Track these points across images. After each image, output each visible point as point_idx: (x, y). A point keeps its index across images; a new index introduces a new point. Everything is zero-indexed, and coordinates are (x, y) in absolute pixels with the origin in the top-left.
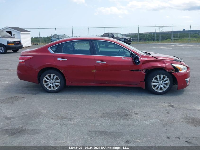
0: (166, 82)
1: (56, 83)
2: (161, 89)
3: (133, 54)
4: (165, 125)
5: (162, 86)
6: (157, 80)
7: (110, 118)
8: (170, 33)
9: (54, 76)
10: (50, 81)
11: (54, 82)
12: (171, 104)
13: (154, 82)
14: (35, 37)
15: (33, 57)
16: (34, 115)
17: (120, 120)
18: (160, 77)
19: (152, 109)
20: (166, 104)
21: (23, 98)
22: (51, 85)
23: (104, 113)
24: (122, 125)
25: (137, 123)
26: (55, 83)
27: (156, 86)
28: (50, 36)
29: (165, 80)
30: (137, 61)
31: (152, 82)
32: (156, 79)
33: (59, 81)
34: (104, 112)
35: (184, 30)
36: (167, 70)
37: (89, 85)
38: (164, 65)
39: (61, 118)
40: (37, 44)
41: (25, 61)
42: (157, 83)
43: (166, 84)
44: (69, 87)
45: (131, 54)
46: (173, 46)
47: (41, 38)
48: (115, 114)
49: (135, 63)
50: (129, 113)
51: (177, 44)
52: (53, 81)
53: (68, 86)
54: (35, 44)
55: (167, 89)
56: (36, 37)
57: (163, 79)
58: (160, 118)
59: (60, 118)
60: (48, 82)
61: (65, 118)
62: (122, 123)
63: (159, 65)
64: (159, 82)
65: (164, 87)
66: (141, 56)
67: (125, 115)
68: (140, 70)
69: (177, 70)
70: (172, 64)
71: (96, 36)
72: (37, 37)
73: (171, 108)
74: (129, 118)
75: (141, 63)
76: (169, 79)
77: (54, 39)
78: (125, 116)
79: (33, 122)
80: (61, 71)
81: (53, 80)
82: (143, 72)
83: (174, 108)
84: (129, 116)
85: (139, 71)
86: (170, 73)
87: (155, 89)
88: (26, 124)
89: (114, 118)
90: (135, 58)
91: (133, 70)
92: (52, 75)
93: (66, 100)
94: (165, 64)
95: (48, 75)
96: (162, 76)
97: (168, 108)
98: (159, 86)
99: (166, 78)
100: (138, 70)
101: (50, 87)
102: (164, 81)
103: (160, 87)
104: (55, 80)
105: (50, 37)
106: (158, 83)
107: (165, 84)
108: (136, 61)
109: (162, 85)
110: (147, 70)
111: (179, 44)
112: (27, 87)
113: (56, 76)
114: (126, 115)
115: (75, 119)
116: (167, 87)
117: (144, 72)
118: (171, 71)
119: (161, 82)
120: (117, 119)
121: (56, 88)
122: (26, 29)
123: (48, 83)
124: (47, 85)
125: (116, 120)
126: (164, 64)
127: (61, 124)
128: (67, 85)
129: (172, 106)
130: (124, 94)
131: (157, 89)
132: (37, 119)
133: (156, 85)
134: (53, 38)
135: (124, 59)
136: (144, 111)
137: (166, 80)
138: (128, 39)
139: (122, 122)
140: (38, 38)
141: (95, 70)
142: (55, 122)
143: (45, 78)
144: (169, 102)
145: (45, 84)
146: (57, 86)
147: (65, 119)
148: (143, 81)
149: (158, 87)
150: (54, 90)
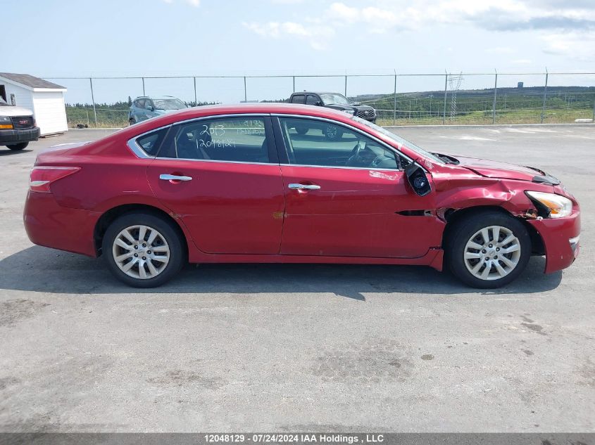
0: (509, 250)
1: (156, 253)
2: (494, 270)
3: (406, 162)
4: (527, 397)
5: (496, 262)
6: (483, 243)
7: (345, 374)
8: (481, 94)
9: (148, 233)
10: (136, 247)
11: (149, 252)
12: (530, 321)
13: (471, 250)
14: (78, 105)
15: (79, 171)
16: (87, 369)
17: (377, 381)
18: (491, 233)
19: (477, 341)
20: (516, 322)
21: (47, 307)
22: (137, 263)
23: (320, 359)
24: (387, 400)
25: (436, 391)
26: (153, 253)
27: (477, 263)
28: (123, 101)
29: (505, 242)
30: (421, 183)
31: (466, 249)
32: (479, 239)
33: (165, 248)
34: (322, 355)
35: (520, 84)
36: (513, 213)
37: (264, 261)
38: (502, 196)
39: (177, 376)
40: (86, 127)
41: (51, 184)
42: (481, 252)
43: (510, 256)
44: (197, 265)
45: (398, 159)
46: (497, 134)
47: (97, 106)
48: (360, 360)
49: (415, 188)
50: (403, 355)
51: (509, 127)
52: (147, 249)
53: (194, 265)
54: (80, 126)
55: (511, 270)
56: (80, 103)
57: (501, 239)
58: (506, 372)
59: (175, 376)
60: (128, 251)
61: (193, 378)
62: (386, 394)
63: (488, 194)
64: (488, 249)
65: (504, 265)
66: (431, 167)
67: (392, 364)
68: (429, 212)
69: (542, 209)
70: (530, 193)
71: (265, 101)
72: (83, 103)
73: (535, 334)
74: (407, 374)
75: (432, 189)
76: (518, 241)
77: (140, 110)
78: (391, 367)
79: (82, 394)
80: (171, 214)
81: (144, 245)
82: (438, 219)
83: (544, 334)
84: (406, 368)
85: (425, 214)
86: (523, 221)
87: (474, 271)
88: (59, 404)
89: (356, 374)
90: (414, 173)
91: (405, 213)
92: (143, 229)
93: (190, 311)
94: (506, 191)
95: (129, 231)
96: (496, 230)
97: (525, 334)
98: (486, 262)
99: (511, 238)
100: (420, 213)
101: (135, 268)
102: (504, 247)
103: (490, 266)
104: (153, 245)
105: (125, 103)
106: (485, 252)
107: (504, 255)
108: (417, 183)
109: (496, 258)
110: (449, 212)
111: (513, 127)
112: (58, 267)
113: (154, 234)
114: (395, 363)
115: (226, 382)
116: (513, 264)
117: (440, 218)
118: (527, 214)
119: (494, 248)
120: (369, 379)
121: (155, 272)
122: (49, 81)
123: (128, 255)
124: (126, 262)
125: (366, 380)
126: (503, 193)
127: (180, 402)
128: (190, 261)
129: (536, 328)
130: (377, 288)
131: (481, 270)
132: (96, 383)
133: (479, 260)
134: (136, 109)
135: (377, 175)
136: (449, 347)
137: (510, 244)
138: (366, 112)
139: (386, 388)
140: (87, 106)
141: (282, 214)
142: (160, 392)
143: (119, 239)
144: (523, 313)
145: (118, 259)
146: (157, 264)
147: (194, 383)
148: (436, 248)
149: (485, 264)
150: (150, 277)
